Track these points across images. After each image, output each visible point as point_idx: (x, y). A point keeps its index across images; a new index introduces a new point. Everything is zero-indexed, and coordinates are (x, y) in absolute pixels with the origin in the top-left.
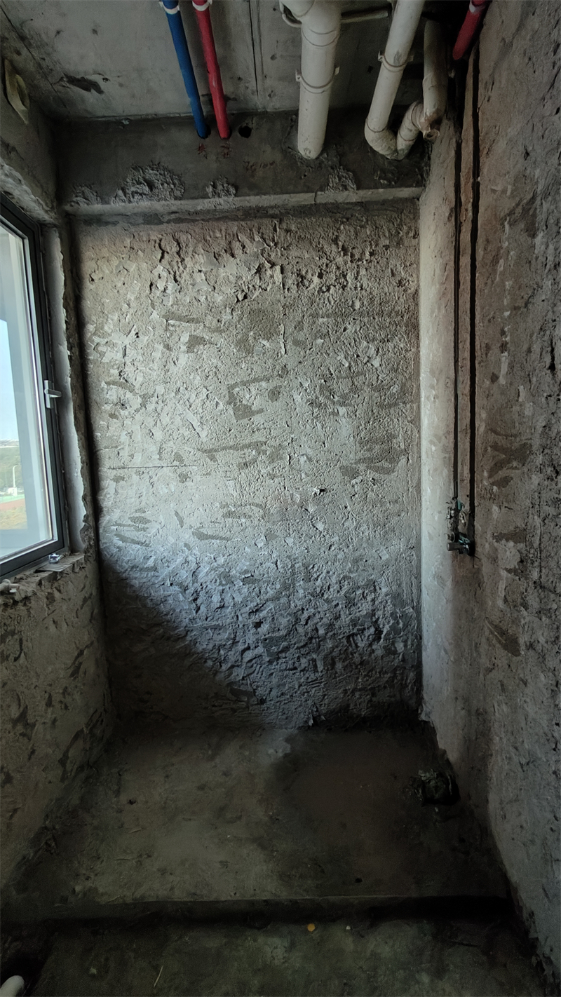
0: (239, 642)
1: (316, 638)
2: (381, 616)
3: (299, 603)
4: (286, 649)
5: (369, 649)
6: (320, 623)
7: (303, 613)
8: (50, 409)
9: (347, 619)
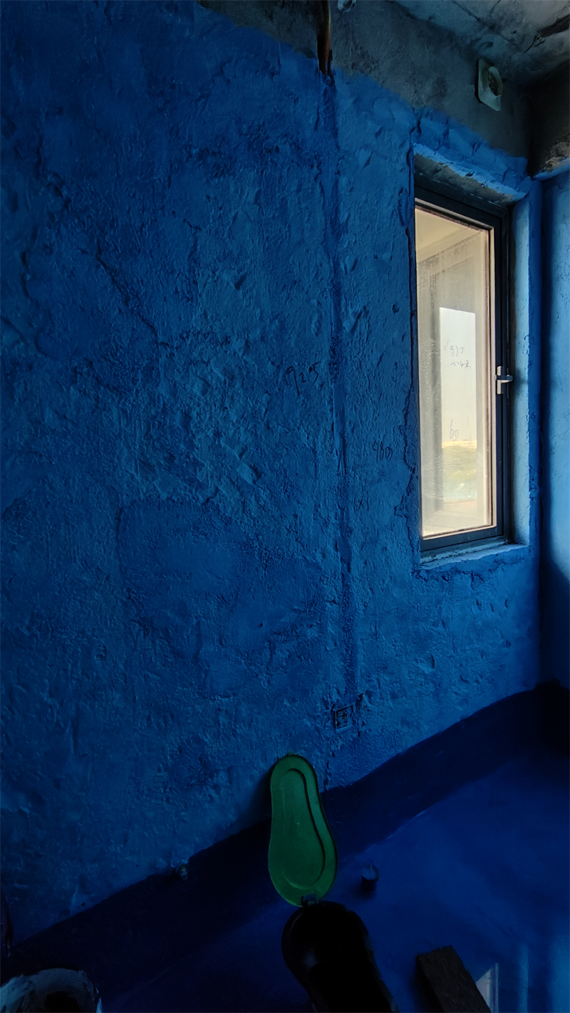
8: (501, 395)
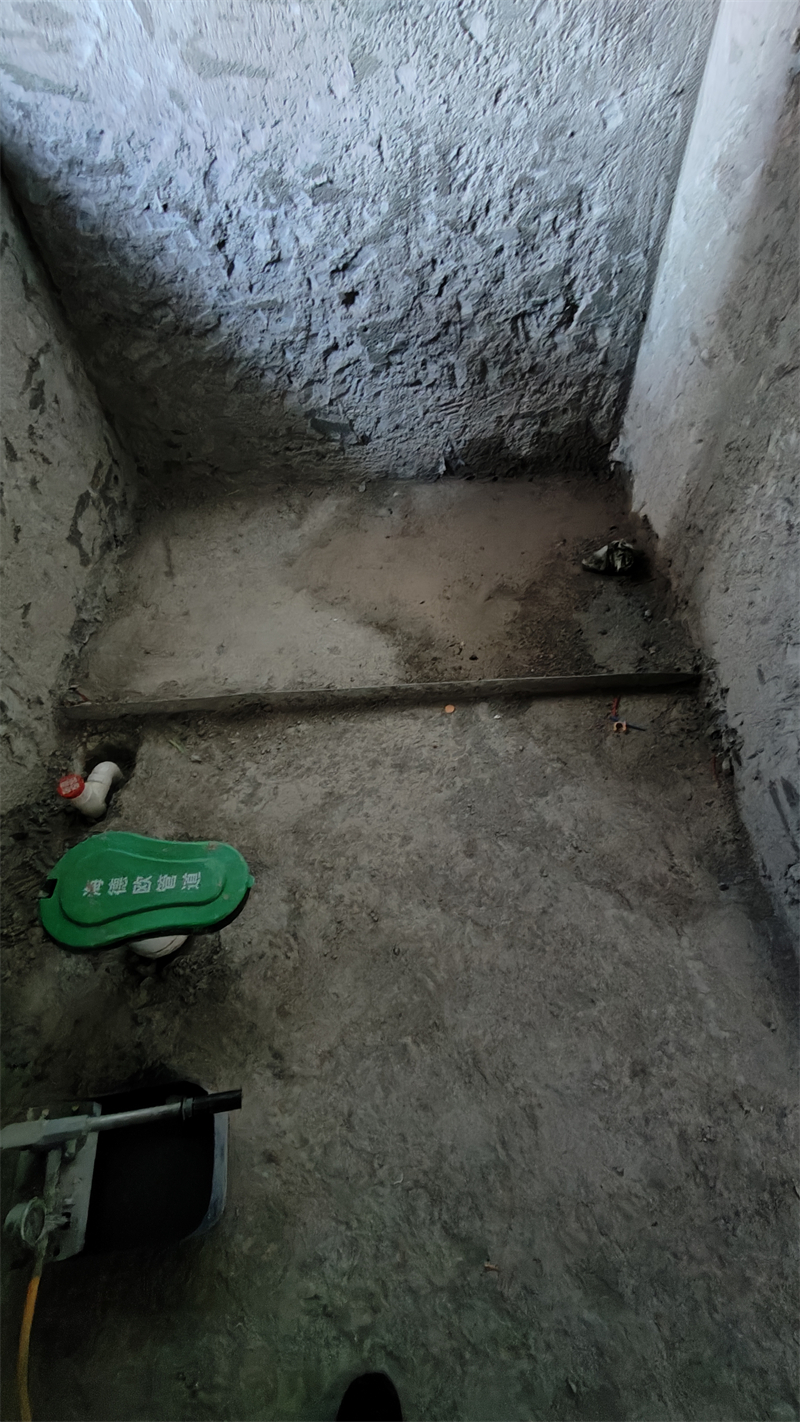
0: (317, 334)
1: (455, 323)
2: (581, 275)
3: (427, 247)
4: (402, 347)
5: (549, 343)
6: (465, 293)
7: (434, 270)
9: (516, 282)
